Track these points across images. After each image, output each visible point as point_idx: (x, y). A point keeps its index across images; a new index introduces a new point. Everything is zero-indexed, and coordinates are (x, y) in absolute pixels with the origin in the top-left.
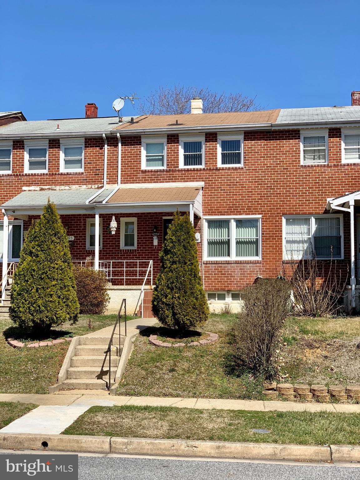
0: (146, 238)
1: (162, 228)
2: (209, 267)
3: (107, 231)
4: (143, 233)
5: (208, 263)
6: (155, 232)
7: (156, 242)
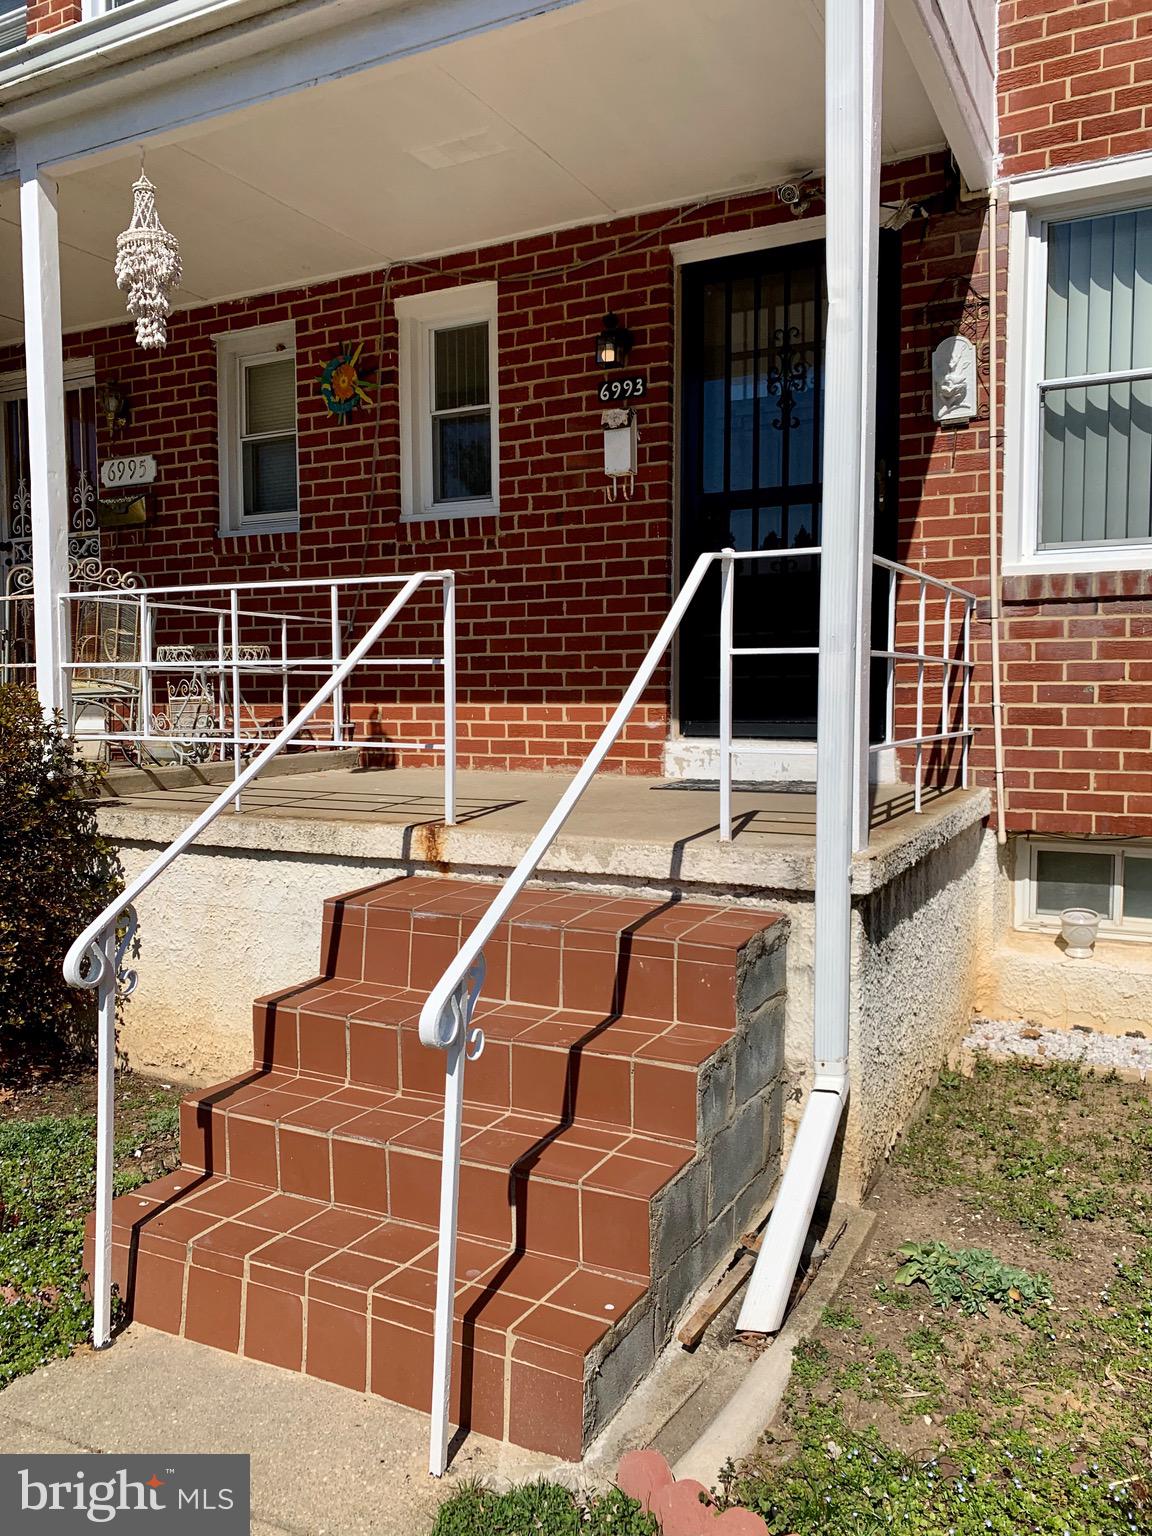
0: (558, 427)
1: (668, 334)
2: (1054, 630)
3: (320, 406)
4: (540, 391)
5: (1046, 593)
6: (617, 372)
7: (619, 453)
